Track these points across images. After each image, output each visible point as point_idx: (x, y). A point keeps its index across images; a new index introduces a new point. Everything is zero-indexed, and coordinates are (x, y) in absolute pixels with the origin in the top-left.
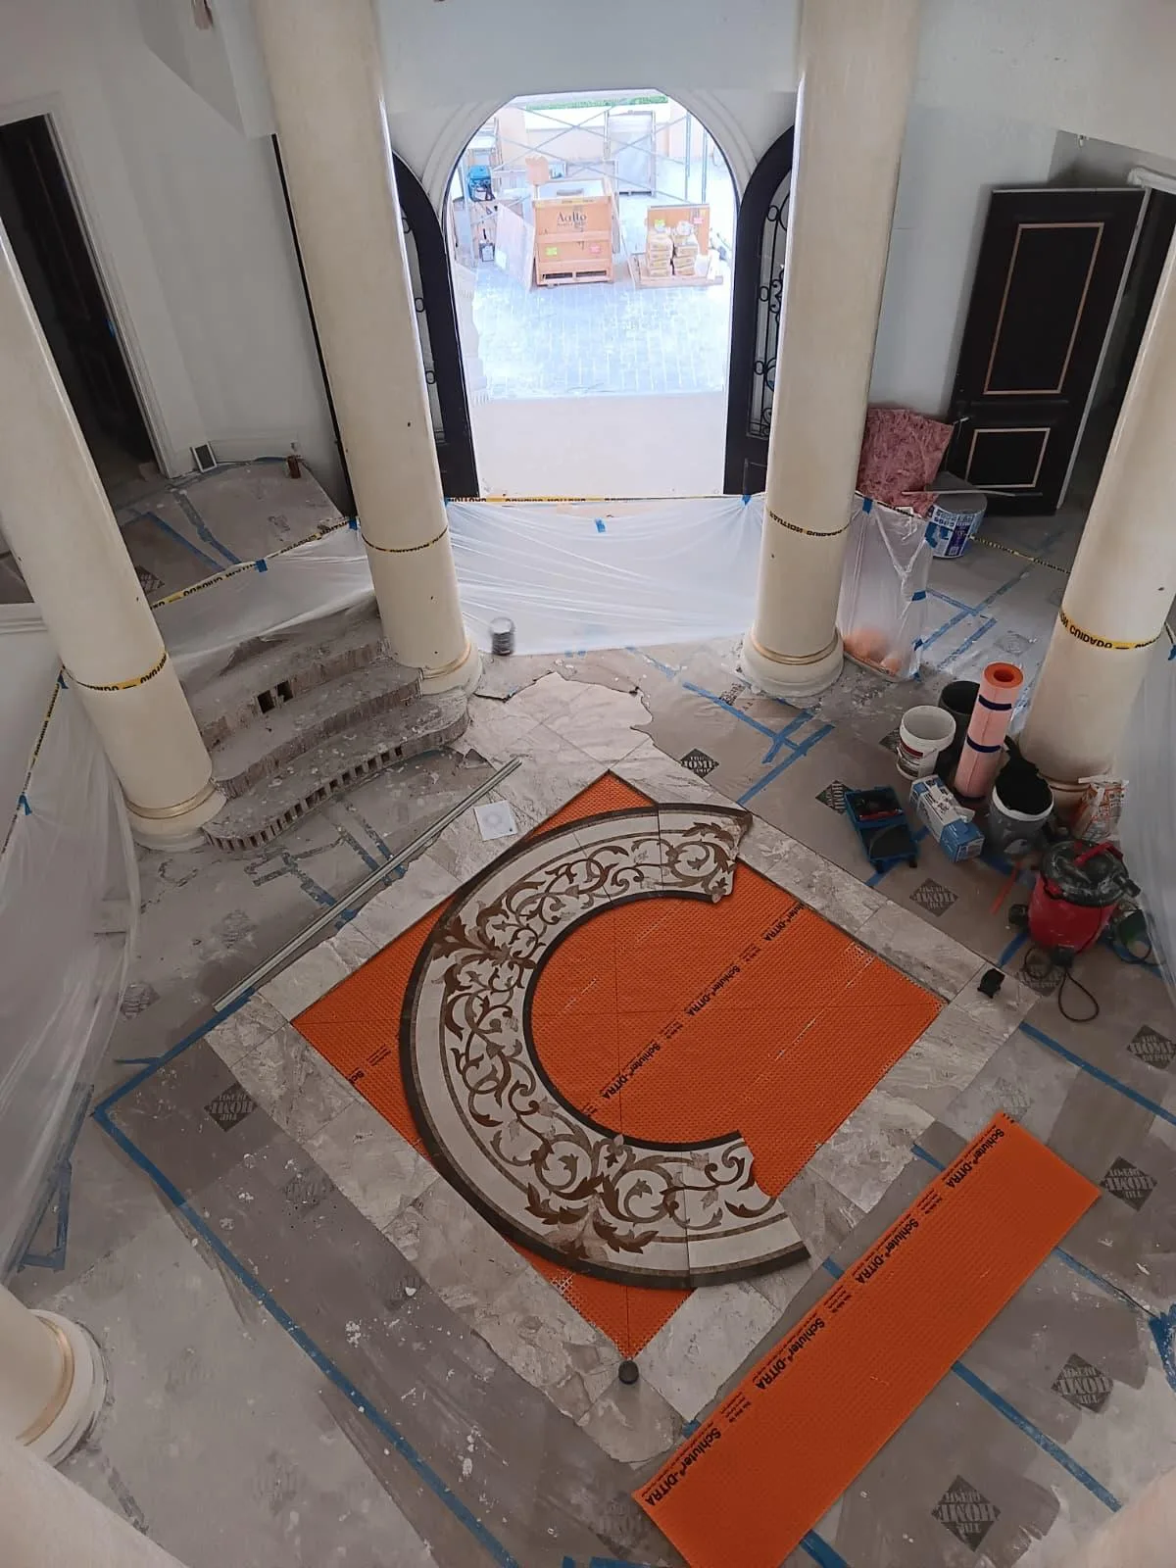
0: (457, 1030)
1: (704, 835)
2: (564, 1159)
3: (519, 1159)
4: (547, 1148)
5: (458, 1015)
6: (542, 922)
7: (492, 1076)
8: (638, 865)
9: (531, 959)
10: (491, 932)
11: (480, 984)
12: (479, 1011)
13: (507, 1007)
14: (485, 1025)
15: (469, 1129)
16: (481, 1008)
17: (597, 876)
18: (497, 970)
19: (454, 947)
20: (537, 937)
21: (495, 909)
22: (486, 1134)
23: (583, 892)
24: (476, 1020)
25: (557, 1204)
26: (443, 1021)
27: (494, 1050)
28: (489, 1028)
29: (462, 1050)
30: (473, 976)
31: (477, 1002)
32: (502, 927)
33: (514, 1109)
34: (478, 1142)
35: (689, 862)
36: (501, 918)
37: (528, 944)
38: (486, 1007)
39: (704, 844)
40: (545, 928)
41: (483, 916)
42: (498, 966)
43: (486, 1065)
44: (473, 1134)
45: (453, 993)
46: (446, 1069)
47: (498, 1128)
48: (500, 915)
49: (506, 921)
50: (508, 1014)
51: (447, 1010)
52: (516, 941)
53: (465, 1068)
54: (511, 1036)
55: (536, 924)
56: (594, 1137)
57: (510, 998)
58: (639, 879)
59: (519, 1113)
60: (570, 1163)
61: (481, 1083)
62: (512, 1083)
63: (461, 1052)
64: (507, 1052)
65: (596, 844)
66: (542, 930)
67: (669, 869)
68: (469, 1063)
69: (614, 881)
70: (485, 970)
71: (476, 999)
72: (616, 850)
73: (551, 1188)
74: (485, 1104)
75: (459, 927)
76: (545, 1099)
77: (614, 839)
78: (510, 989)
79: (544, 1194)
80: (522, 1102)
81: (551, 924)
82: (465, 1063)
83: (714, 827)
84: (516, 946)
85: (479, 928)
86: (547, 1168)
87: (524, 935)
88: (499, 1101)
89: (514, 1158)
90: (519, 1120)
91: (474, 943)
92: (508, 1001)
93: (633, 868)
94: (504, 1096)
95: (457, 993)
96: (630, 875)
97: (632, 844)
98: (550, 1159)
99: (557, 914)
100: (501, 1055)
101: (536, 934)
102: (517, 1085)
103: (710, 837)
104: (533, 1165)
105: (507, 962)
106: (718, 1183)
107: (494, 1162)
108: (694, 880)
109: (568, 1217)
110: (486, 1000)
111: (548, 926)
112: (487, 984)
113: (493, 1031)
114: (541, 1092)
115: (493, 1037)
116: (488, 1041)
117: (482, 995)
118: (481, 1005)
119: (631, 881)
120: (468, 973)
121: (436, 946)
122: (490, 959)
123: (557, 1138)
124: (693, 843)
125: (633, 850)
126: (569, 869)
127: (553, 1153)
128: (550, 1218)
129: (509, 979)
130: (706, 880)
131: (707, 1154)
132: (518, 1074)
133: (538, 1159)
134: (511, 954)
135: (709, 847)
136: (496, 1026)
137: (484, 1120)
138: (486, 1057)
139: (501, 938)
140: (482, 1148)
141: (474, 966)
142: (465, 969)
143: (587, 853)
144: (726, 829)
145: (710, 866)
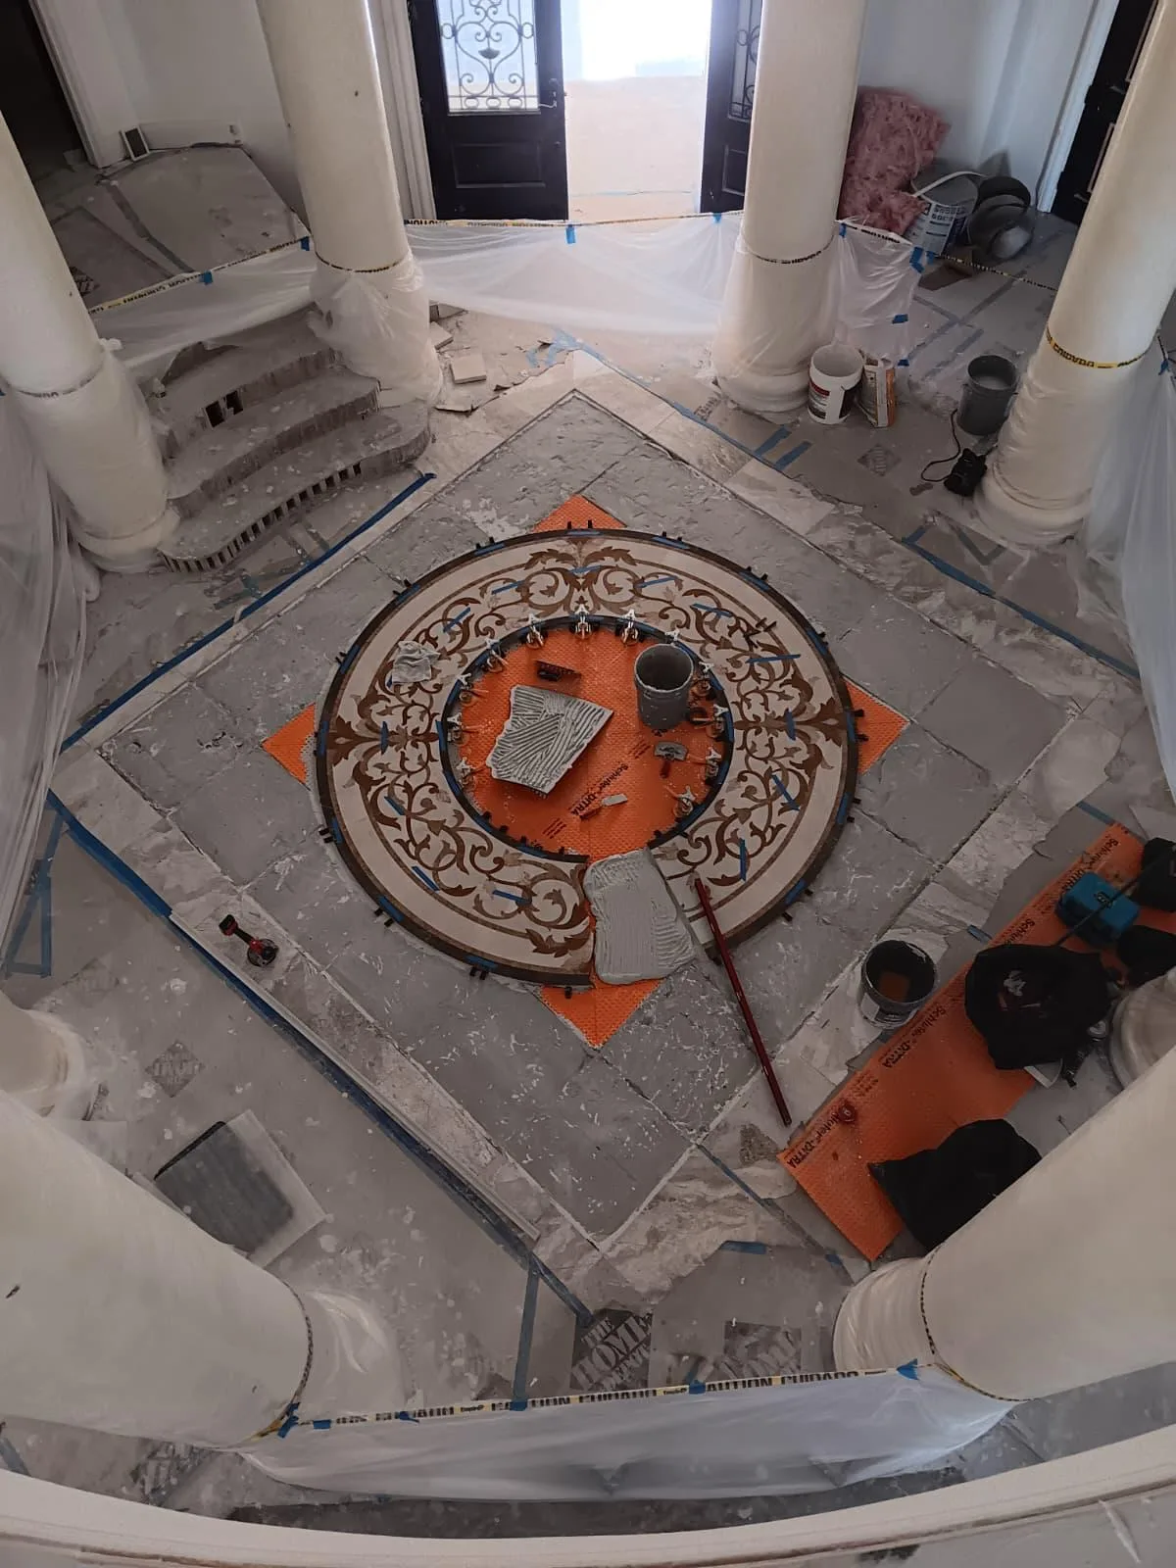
0: (392, 823)
1: (544, 563)
2: (548, 896)
3: (506, 912)
4: (528, 891)
5: (386, 808)
6: (426, 694)
7: (446, 850)
8: (494, 609)
9: (431, 731)
10: (379, 721)
11: (393, 772)
12: (404, 797)
13: (431, 784)
14: (417, 808)
15: (447, 904)
16: (406, 794)
17: (458, 633)
18: (403, 753)
19: (350, 747)
20: (427, 710)
21: (372, 697)
22: (465, 903)
23: (453, 651)
24: (406, 806)
25: (559, 936)
26: (374, 819)
27: (437, 826)
28: (422, 809)
29: (406, 838)
30: (382, 767)
31: (399, 791)
32: (387, 711)
33: (482, 871)
34: (461, 912)
35: (542, 592)
36: (381, 705)
37: (422, 719)
38: (410, 792)
39: (548, 571)
40: (431, 699)
41: (364, 707)
42: (402, 749)
43: (436, 842)
44: (454, 908)
45: (370, 790)
46: (398, 860)
47: (474, 893)
48: (381, 702)
49: (389, 705)
50: (435, 789)
51: (372, 807)
52: (408, 721)
53: (417, 853)
54: (446, 809)
55: (420, 697)
56: (568, 867)
57: (429, 774)
58: (501, 622)
59: (488, 873)
60: (556, 897)
61: (439, 860)
62: (468, 850)
63: (405, 840)
64: (451, 823)
65: (443, 602)
66: (429, 702)
67: (526, 604)
68: (419, 847)
69: (478, 633)
70: (391, 757)
71: (396, 787)
72: (466, 602)
73: (549, 925)
74: (450, 877)
75: (345, 728)
76: (507, 852)
77: (458, 592)
78: (425, 766)
79: (544, 933)
80: (487, 863)
81: (435, 692)
82: (414, 848)
83: (552, 553)
84: (411, 725)
85: (365, 721)
86: (536, 910)
87: (414, 712)
88: (464, 870)
89: (502, 913)
90: (491, 879)
91: (363, 735)
92: (428, 779)
93: (491, 614)
94: (467, 862)
95: (374, 789)
96: (490, 621)
97: (479, 591)
98: (536, 902)
99: (437, 681)
100: (447, 830)
101: (424, 707)
102: (475, 849)
103: (552, 563)
104: (523, 912)
105: (409, 742)
106: (695, 865)
107: (485, 924)
108: (555, 607)
109: (574, 943)
110: (407, 785)
111: (434, 695)
112: (400, 770)
113: (427, 810)
114: (500, 848)
115: (431, 816)
116: (427, 821)
117: (401, 781)
118: (404, 791)
119: (493, 626)
120: (375, 766)
121: (330, 753)
122: (392, 745)
123: (534, 881)
124: (538, 573)
125: (482, 596)
126: (427, 635)
127: (535, 895)
128: (560, 951)
129: (420, 757)
130: (566, 603)
131: (674, 844)
132: (470, 840)
133: (525, 904)
134: (410, 734)
135: (555, 573)
136: (428, 805)
137: (458, 891)
138: (432, 835)
139: (393, 722)
140: (468, 915)
141: (378, 758)
142: (370, 764)
143: (437, 615)
144: (563, 551)
145: (563, 589)
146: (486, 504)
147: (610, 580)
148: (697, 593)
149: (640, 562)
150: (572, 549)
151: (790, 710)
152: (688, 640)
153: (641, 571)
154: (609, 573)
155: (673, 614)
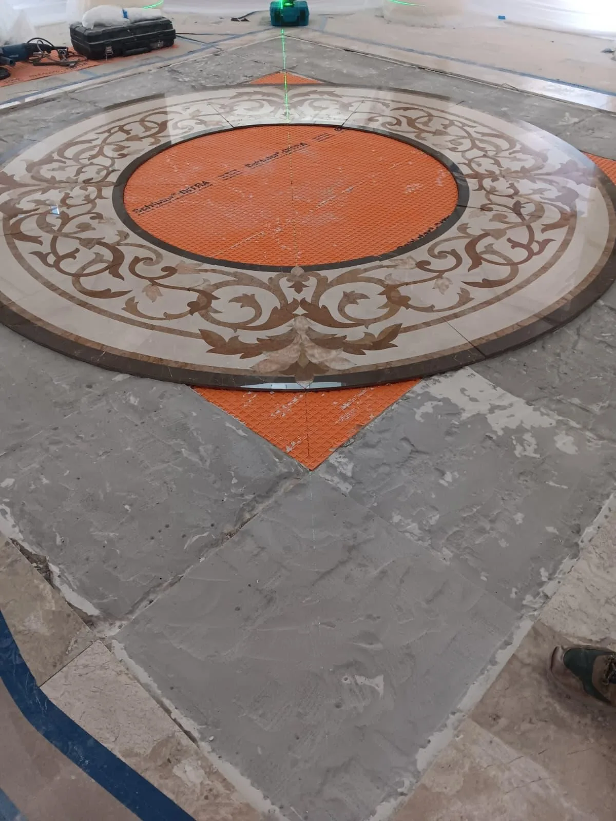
1: (366, 334)
8: (439, 276)
9: (476, 180)
17: (484, 253)
18: (501, 167)
20: (488, 193)
23: (482, 235)
27: (440, 133)
32: (539, 192)
35: (364, 296)
37: (493, 187)
39: (358, 323)
40: (489, 200)
50: (453, 149)
52: (509, 186)
57: (463, 156)
58: (422, 265)
61: (429, 119)
67: (388, 282)
69: (454, 254)
72: (487, 284)
78: (469, 159)
81: (486, 204)
83: (357, 348)
84: (503, 183)
87: (506, 191)
93: (441, 271)
101: (495, 195)
105: (496, 173)
108: (340, 281)
117: (491, 153)
122: (516, 171)
124: (376, 320)
125: (462, 289)
129: (478, 164)
130: (324, 285)
134: (500, 177)
143: (526, 270)
144: (334, 353)
145: (330, 300)
146: (521, 442)
147: (249, 312)
148: (106, 294)
149: (190, 335)
150: (317, 355)
151: (40, 193)
152: (141, 246)
153: (196, 323)
154: (253, 320)
155: (156, 271)
